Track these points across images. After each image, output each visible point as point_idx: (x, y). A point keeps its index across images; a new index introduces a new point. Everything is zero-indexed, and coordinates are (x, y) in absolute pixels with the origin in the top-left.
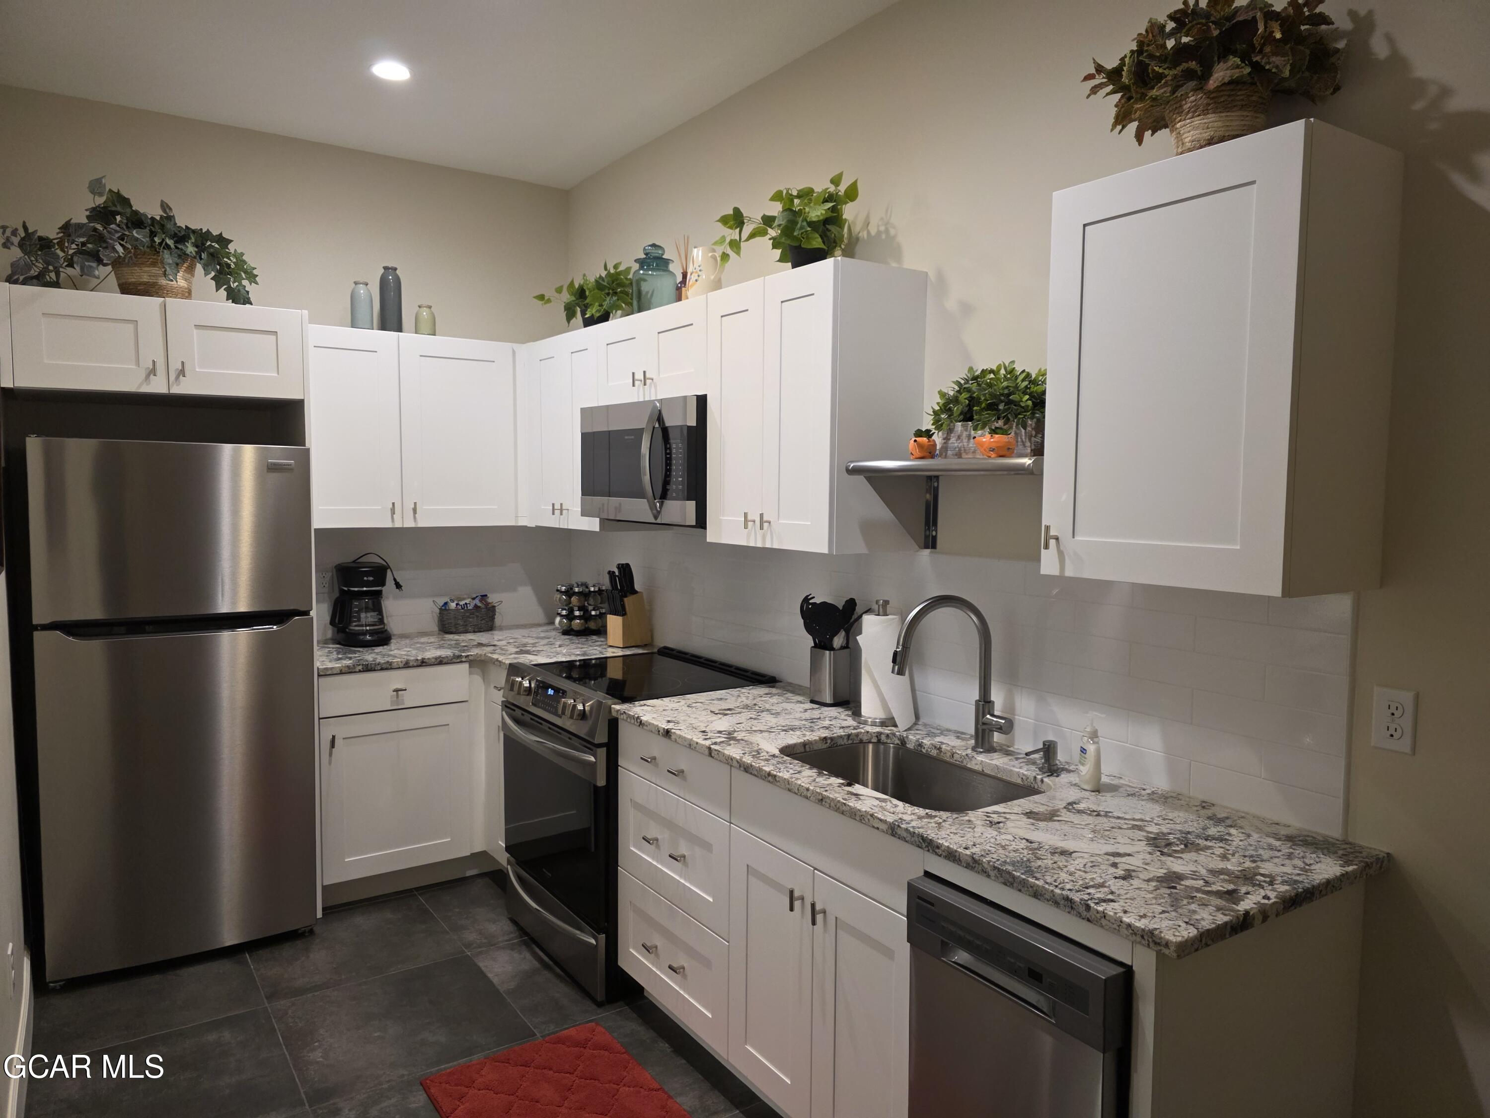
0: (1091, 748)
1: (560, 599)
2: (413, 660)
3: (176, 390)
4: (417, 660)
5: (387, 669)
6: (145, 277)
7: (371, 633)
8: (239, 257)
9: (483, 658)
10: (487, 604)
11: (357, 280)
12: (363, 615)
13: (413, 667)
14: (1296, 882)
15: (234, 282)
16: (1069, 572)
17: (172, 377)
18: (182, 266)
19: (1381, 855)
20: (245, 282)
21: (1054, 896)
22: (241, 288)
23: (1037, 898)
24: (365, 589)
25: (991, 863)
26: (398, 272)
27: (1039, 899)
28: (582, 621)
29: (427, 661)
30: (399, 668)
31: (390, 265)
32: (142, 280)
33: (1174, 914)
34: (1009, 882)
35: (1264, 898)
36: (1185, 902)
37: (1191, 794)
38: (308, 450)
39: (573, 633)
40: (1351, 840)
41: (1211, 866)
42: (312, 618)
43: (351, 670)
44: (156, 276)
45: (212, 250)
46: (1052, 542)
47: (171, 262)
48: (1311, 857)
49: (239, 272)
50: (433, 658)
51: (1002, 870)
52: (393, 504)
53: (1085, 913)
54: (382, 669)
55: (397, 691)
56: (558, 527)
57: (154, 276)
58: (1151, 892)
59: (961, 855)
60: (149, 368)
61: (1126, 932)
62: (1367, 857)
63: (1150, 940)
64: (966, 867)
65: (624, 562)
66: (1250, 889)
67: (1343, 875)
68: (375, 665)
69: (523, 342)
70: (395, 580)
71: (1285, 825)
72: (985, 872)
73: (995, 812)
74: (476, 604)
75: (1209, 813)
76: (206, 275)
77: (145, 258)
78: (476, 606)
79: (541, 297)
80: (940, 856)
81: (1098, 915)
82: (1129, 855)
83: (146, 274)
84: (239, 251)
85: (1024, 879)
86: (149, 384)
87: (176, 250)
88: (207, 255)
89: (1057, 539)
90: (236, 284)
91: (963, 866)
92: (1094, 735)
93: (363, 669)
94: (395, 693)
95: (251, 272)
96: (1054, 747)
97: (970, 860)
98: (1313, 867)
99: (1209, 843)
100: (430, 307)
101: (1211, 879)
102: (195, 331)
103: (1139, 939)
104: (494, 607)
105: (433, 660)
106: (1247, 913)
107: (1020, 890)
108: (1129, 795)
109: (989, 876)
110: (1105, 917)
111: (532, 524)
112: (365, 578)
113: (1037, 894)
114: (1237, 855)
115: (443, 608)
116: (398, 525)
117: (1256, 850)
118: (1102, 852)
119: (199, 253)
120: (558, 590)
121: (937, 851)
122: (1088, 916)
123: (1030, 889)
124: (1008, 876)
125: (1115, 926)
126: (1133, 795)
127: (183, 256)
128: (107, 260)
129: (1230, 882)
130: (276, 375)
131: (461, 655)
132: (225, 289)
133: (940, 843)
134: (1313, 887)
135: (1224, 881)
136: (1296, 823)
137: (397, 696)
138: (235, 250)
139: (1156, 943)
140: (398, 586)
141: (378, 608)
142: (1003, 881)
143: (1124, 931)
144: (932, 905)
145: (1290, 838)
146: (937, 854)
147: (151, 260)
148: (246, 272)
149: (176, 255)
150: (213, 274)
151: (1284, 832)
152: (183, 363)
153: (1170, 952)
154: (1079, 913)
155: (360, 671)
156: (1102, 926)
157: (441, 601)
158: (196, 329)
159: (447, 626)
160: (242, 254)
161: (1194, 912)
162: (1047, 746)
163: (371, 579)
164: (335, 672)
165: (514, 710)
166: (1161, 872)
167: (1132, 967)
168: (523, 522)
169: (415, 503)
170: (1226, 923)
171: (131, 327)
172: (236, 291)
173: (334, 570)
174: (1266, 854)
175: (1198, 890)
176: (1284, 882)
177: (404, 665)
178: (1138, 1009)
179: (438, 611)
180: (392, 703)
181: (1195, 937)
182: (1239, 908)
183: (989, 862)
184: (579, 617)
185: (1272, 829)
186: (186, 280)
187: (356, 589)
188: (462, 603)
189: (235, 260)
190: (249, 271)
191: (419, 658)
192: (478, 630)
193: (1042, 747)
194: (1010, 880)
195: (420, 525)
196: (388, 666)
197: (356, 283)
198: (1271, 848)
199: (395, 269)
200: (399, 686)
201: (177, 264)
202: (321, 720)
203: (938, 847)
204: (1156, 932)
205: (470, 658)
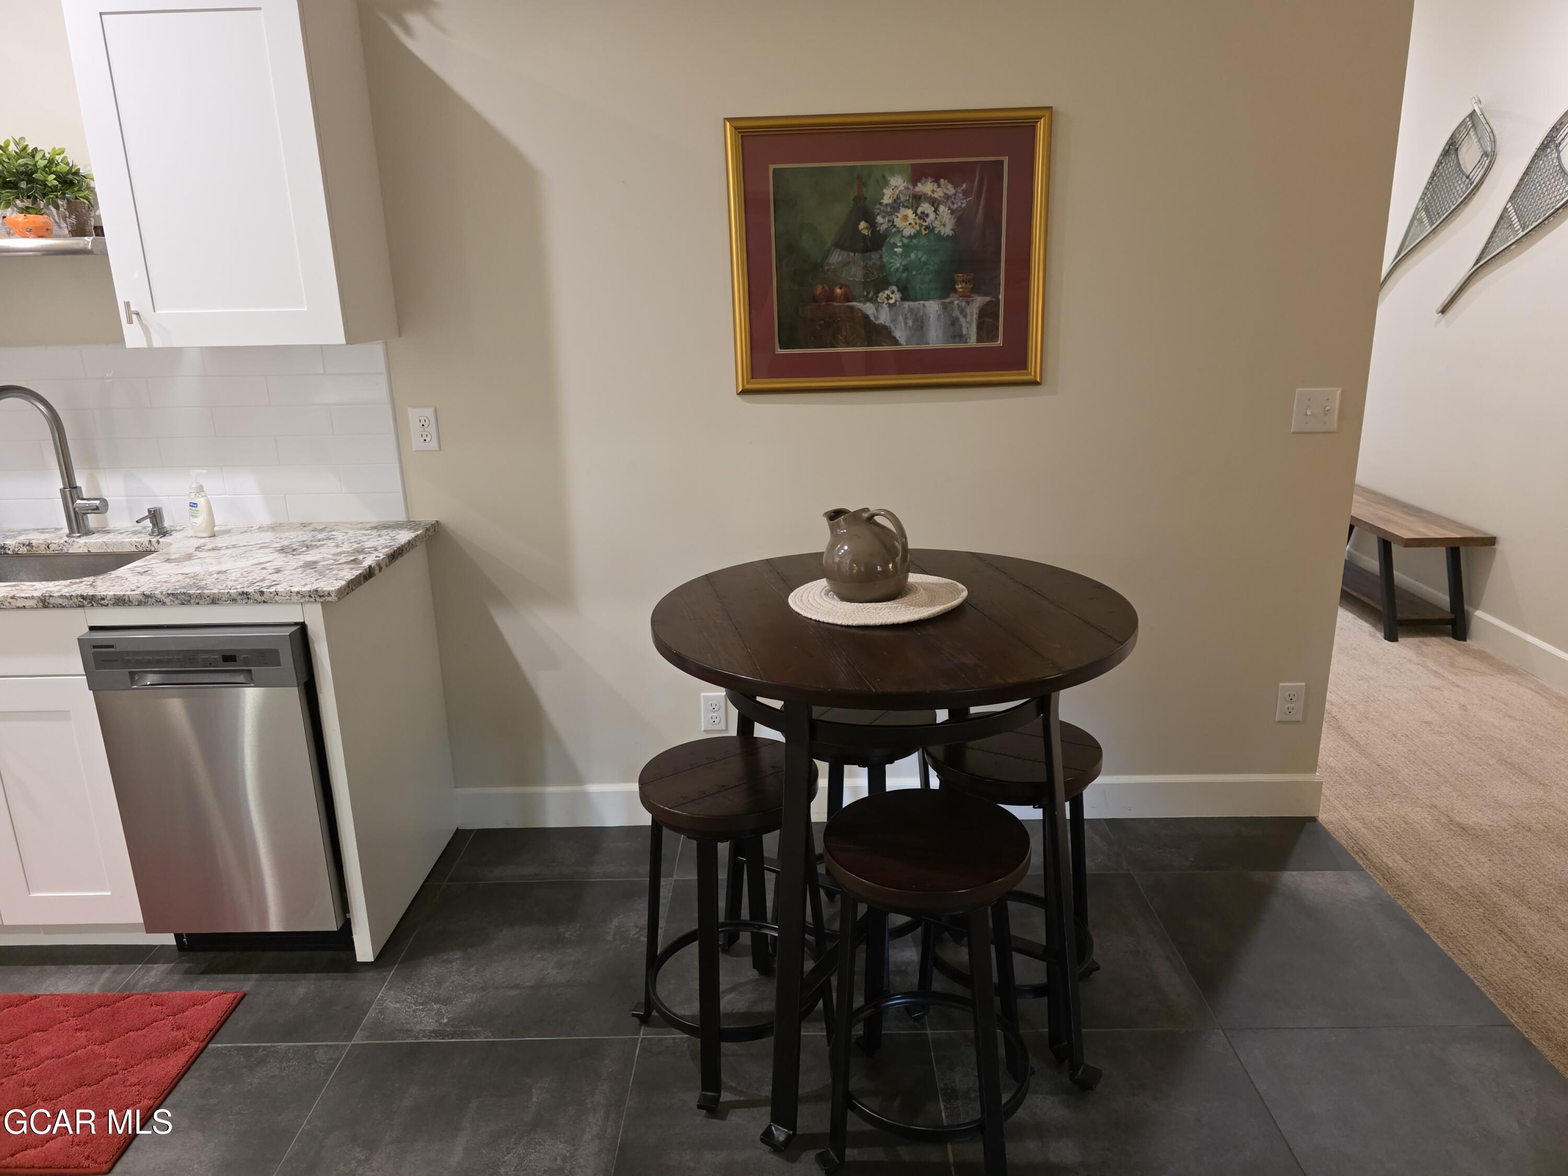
0: (201, 501)
14: (390, 546)
16: (157, 343)
19: (433, 523)
21: (230, 596)
23: (216, 603)
25: (164, 593)
27: (218, 604)
33: (324, 578)
34: (185, 600)
35: (376, 557)
36: (328, 572)
37: (291, 521)
40: (412, 519)
41: (332, 553)
46: (134, 317)
48: (392, 533)
51: (177, 593)
53: (260, 598)
58: (302, 573)
59: (131, 597)
61: (297, 598)
62: (425, 525)
63: (316, 596)
64: (138, 605)
66: (365, 556)
67: (416, 537)
71: (367, 523)
72: (160, 602)
73: (135, 567)
75: (311, 528)
80: (107, 605)
81: (272, 596)
82: (270, 561)
85: (200, 593)
89: (138, 314)
91: (135, 605)
92: (200, 490)
96: (160, 512)
97: (141, 597)
98: (396, 537)
99: (322, 543)
101: (337, 558)
103: (307, 599)
106: (370, 567)
107: (198, 604)
108: (242, 533)
109: (164, 604)
110: (277, 594)
113: (214, 600)
114: (345, 543)
117: (356, 538)
118: (249, 565)
121: (103, 602)
122: (263, 599)
123: (208, 599)
124: (183, 597)
125: (288, 597)
126: (245, 532)
129: (350, 556)
133: (104, 595)
134: (402, 546)
135: (345, 557)
136: (374, 519)
139: (320, 596)
142: (180, 602)
143: (295, 598)
144: (112, 647)
145: (374, 528)
146: (102, 605)
151: (368, 526)
153: (333, 598)
154: (255, 600)
156: (276, 602)
161: (337, 574)
162: (153, 512)
166: (301, 563)
167: (304, 622)
170: (360, 574)
174: (364, 539)
175: (332, 565)
176: (383, 548)
178: (315, 649)
181: (345, 585)
182: (363, 565)
183: (162, 593)
185: (361, 526)
193: (147, 514)
194: (187, 598)
198: (365, 535)
203: (103, 599)
204: (319, 589)
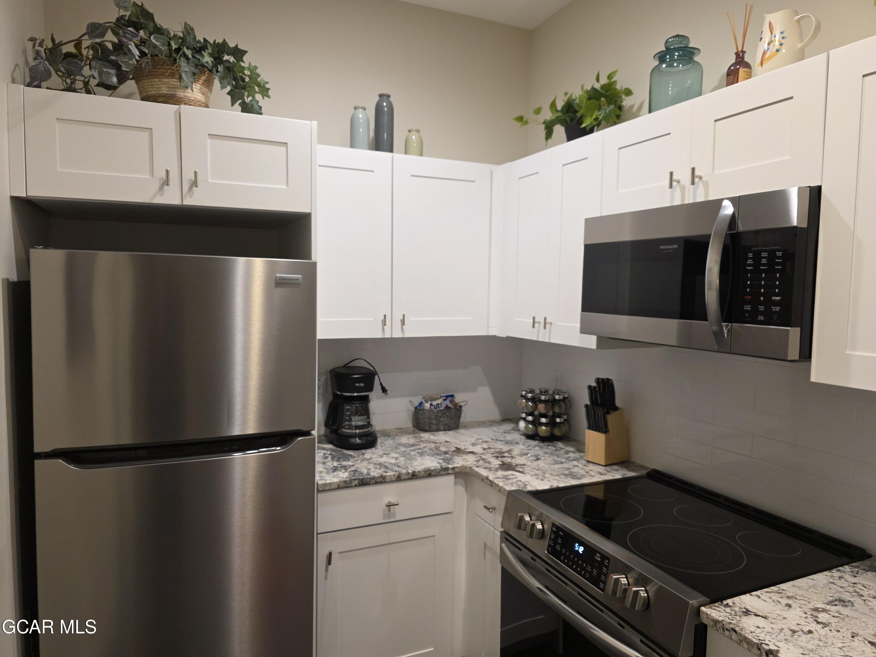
1: (526, 406)
2: (404, 474)
3: (190, 201)
4: (409, 473)
5: (380, 483)
6: (164, 88)
7: (360, 436)
8: (253, 69)
9: (468, 470)
10: (456, 405)
11: (356, 105)
12: (353, 418)
13: (405, 480)
15: (247, 97)
17: (186, 188)
18: (199, 79)
20: (258, 97)
22: (254, 103)
24: (356, 394)
26: (391, 99)
28: (548, 428)
29: (417, 474)
30: (392, 481)
31: (385, 92)
32: (161, 92)
38: (315, 264)
39: (538, 438)
42: (315, 438)
43: (347, 485)
44: (174, 88)
45: (228, 65)
47: (188, 70)
49: (252, 85)
50: (423, 471)
52: (385, 316)
54: (376, 483)
55: (389, 505)
56: (535, 339)
57: (172, 88)
60: (162, 178)
65: (604, 377)
68: (370, 479)
69: (500, 162)
70: (381, 384)
74: (447, 405)
76: (223, 87)
77: (164, 69)
78: (447, 407)
79: (520, 119)
83: (165, 86)
84: (253, 64)
86: (161, 195)
87: (194, 59)
88: (224, 68)
90: (250, 98)
93: (359, 483)
94: (387, 507)
95: (264, 86)
100: (418, 131)
102: (209, 141)
104: (461, 406)
105: (423, 473)
111: (503, 334)
112: (357, 385)
115: (419, 408)
116: (388, 335)
119: (215, 66)
120: (522, 396)
127: (201, 67)
128: (126, 68)
130: (285, 187)
131: (448, 468)
132: (240, 104)
137: (389, 510)
138: (250, 63)
140: (384, 390)
141: (366, 412)
147: (170, 71)
148: (259, 86)
149: (193, 65)
150: (229, 88)
152: (196, 173)
155: (356, 486)
157: (417, 401)
158: (210, 138)
159: (422, 424)
160: (256, 68)
163: (362, 385)
164: (333, 488)
165: (520, 549)
168: (493, 332)
169: (404, 315)
171: (146, 134)
172: (250, 106)
173: (329, 375)
177: (397, 478)
179: (413, 409)
180: (384, 517)
184: (545, 425)
186: (203, 94)
187: (348, 394)
188: (435, 403)
189: (249, 73)
190: (262, 85)
191: (410, 471)
192: (448, 428)
195: (407, 335)
196: (382, 480)
197: (355, 108)
199: (389, 96)
200: (393, 500)
201: (194, 74)
202: (319, 535)
205: (456, 470)
